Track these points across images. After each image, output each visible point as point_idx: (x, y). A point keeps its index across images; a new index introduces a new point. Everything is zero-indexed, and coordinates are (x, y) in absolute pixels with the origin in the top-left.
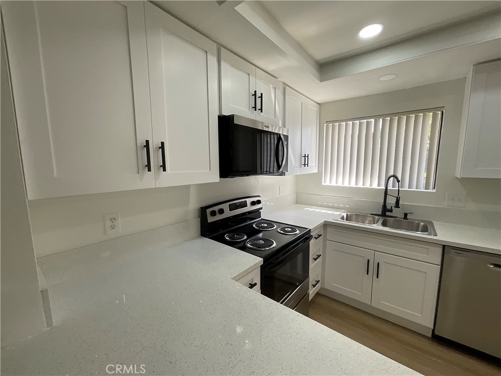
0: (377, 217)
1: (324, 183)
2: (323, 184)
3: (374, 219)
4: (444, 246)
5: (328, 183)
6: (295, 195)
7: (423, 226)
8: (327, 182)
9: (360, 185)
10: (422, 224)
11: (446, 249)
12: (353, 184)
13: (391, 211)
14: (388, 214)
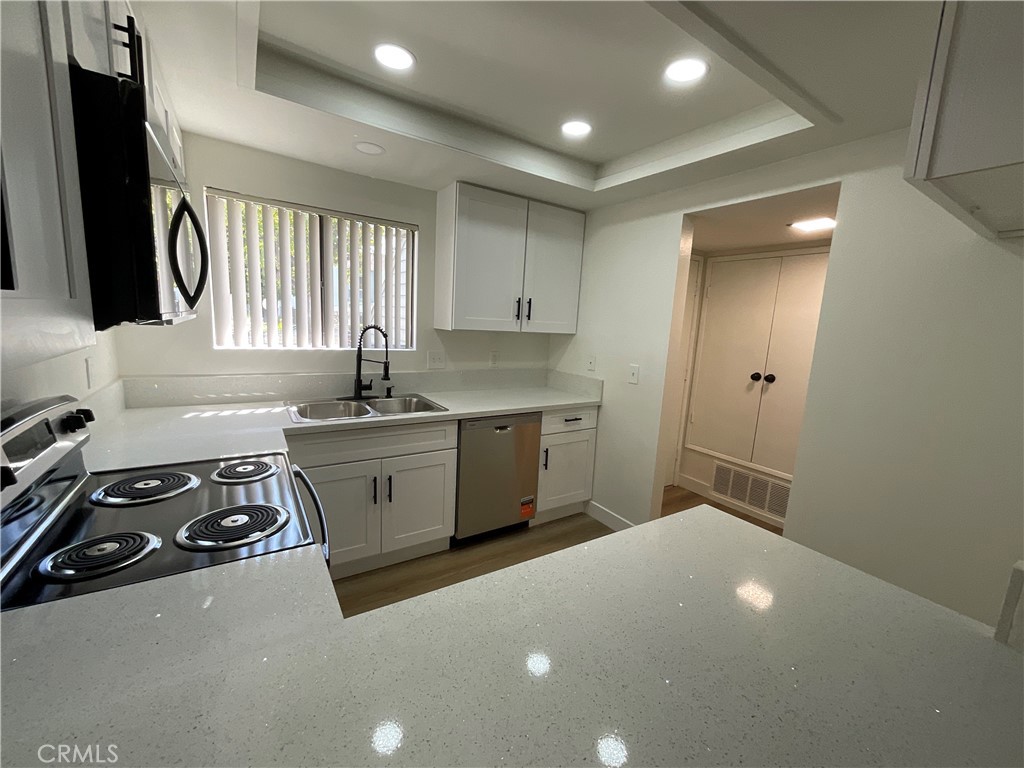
0: (353, 403)
1: (219, 343)
2: (216, 347)
3: (349, 405)
4: (459, 421)
5: (228, 344)
6: (120, 382)
7: (417, 403)
8: (226, 341)
9: (307, 346)
10: (415, 400)
11: (461, 423)
12: (291, 345)
13: (369, 387)
14: (364, 393)
